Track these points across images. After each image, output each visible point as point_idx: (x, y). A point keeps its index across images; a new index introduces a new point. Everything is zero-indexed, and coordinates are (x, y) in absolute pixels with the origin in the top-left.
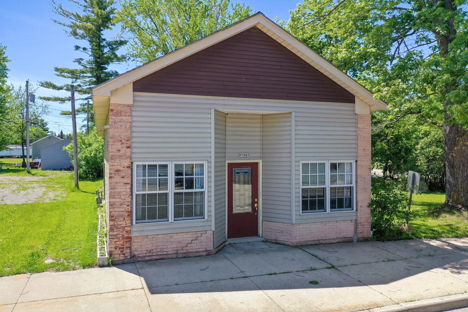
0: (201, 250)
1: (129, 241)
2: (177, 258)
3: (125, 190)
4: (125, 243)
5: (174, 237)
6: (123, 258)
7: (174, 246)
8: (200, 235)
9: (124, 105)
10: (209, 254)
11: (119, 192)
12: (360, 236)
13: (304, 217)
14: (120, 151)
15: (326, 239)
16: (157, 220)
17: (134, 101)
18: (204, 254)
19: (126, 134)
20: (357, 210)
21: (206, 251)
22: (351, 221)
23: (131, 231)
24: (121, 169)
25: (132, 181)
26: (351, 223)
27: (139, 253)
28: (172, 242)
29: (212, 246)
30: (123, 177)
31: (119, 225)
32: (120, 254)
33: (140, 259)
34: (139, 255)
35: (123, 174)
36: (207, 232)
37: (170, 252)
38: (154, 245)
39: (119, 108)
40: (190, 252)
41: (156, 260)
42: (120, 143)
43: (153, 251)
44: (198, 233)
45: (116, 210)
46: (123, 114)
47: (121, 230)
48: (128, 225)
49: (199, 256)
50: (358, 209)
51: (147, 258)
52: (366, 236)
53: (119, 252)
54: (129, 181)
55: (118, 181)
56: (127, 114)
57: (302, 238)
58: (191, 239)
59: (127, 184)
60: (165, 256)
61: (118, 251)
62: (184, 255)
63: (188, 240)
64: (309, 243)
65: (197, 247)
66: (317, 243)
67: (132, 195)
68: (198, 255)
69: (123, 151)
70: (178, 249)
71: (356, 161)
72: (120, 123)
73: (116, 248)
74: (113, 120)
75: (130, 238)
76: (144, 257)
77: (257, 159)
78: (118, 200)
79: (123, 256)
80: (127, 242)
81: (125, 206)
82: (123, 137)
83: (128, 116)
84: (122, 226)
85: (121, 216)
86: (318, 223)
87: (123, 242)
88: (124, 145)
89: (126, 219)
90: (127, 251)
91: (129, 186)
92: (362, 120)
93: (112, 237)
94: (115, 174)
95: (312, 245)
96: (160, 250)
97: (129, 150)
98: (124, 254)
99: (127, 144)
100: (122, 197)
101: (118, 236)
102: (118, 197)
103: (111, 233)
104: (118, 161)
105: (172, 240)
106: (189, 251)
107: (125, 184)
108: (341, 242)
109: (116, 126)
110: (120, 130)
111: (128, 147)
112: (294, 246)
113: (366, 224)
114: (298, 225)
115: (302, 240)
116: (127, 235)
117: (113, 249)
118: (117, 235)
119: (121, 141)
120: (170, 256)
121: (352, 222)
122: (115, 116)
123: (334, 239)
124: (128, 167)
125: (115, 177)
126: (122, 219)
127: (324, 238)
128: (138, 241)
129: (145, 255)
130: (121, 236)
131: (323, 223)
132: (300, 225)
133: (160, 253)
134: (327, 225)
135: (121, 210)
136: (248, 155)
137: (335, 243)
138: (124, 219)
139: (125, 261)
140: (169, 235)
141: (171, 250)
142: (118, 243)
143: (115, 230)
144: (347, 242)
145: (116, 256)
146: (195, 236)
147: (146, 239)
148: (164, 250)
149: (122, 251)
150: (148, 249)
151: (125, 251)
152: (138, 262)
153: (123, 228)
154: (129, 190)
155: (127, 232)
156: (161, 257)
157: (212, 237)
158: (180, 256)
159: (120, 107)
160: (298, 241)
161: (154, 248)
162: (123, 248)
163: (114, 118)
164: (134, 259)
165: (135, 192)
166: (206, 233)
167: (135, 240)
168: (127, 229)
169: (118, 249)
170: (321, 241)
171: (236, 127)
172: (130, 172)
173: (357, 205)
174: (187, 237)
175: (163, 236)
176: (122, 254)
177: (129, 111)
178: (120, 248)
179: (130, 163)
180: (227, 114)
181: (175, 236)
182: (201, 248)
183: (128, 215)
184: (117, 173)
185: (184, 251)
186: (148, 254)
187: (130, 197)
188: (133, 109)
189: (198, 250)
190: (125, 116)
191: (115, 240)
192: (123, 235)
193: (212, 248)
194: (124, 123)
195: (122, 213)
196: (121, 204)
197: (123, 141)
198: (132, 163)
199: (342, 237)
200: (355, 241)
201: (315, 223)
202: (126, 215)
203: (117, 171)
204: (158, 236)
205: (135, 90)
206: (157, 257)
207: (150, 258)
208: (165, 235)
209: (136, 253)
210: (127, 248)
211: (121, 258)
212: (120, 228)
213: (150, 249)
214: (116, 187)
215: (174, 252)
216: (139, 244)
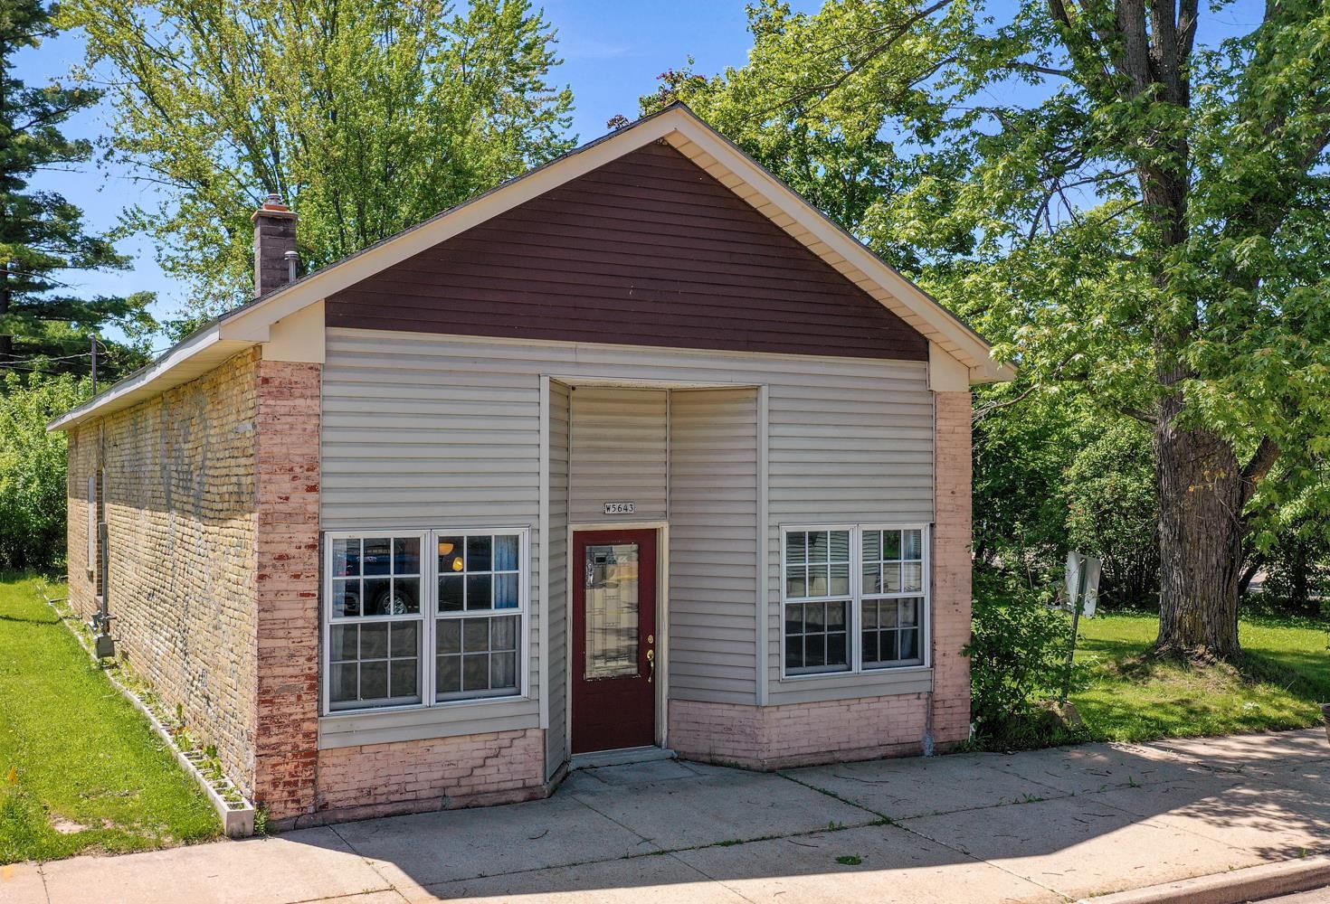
0: (510, 785)
1: (311, 763)
2: (444, 808)
3: (301, 613)
4: (300, 768)
5: (436, 749)
6: (294, 813)
7: (437, 775)
8: (507, 743)
9: (300, 366)
10: (532, 797)
11: (286, 620)
12: (942, 737)
13: (792, 687)
14: (287, 499)
15: (851, 749)
16: (389, 700)
17: (328, 353)
18: (520, 796)
19: (305, 451)
20: (932, 666)
21: (525, 787)
22: (916, 696)
23: (317, 733)
24: (293, 551)
25: (321, 588)
26: (917, 702)
27: (339, 796)
28: (430, 765)
29: (540, 772)
30: (297, 576)
31: (283, 715)
32: (286, 802)
33: (340, 816)
34: (339, 804)
35: (296, 567)
36: (528, 733)
37: (424, 794)
38: (380, 773)
39: (287, 373)
40: (479, 793)
41: (387, 816)
42: (287, 477)
43: (376, 792)
44: (501, 736)
45: (278, 671)
46: (297, 392)
47: (290, 730)
48: (309, 716)
49: (507, 803)
50: (937, 662)
51: (362, 812)
52: (956, 737)
53: (285, 794)
54: (313, 588)
55: (282, 586)
56: (308, 392)
57: (785, 745)
58: (482, 754)
59: (308, 595)
60: (410, 806)
61: (279, 793)
62: (466, 801)
63: (473, 759)
64: (806, 761)
65: (501, 777)
66: (826, 759)
67: (320, 627)
68: (503, 799)
69: (296, 500)
70: (448, 783)
71: (932, 526)
72: (290, 419)
73: (275, 784)
74: (269, 410)
75: (315, 753)
76: (353, 807)
77: (655, 520)
78: (283, 643)
79: (294, 805)
80: (305, 765)
81: (302, 660)
82: (299, 459)
83: (312, 397)
84: (293, 717)
85: (289, 689)
86: (830, 704)
87: (296, 767)
88: (300, 483)
89: (304, 697)
90: (305, 791)
91: (313, 602)
92: (948, 409)
93: (263, 753)
94: (274, 566)
95: (813, 765)
96: (395, 788)
97: (312, 496)
98: (298, 801)
99: (308, 478)
100: (295, 633)
101: (283, 748)
102: (281, 633)
103: (264, 740)
104: (282, 527)
105: (430, 758)
106: (477, 788)
107: (302, 595)
108: (891, 757)
109: (279, 427)
110: (288, 440)
111: (312, 489)
112: (765, 769)
113: (958, 702)
114: (775, 709)
115: (785, 753)
116: (306, 746)
117: (267, 787)
118: (279, 744)
119: (291, 470)
120: (426, 805)
121: (919, 698)
122: (276, 398)
123: (872, 748)
124: (312, 547)
125: (275, 576)
126: (293, 699)
127: (844, 746)
128: (335, 761)
129: (353, 802)
130: (289, 748)
131: (842, 703)
132: (781, 708)
133: (397, 797)
134: (853, 708)
135: (290, 671)
136: (629, 508)
137: (874, 759)
138: (299, 697)
139: (301, 821)
140: (421, 744)
141: (427, 785)
142: (282, 768)
143: (274, 730)
144: (906, 755)
145: (275, 806)
146: (495, 745)
147: (359, 758)
148: (409, 787)
149: (292, 793)
150: (362, 785)
151: (300, 793)
152: (338, 822)
153: (297, 724)
154: (313, 614)
155: (307, 735)
156: (400, 807)
157: (541, 748)
158: (454, 803)
159: (288, 371)
160: (774, 754)
161: (380, 781)
162: (295, 783)
163: (271, 402)
164: (326, 814)
165: (330, 619)
166: (524, 736)
167: (327, 761)
168: (307, 726)
169: (281, 788)
170: (837, 755)
171: (596, 426)
172: (315, 560)
173: (933, 650)
174: (473, 750)
175: (404, 746)
176: (293, 801)
177: (315, 382)
178: (287, 784)
179: (317, 536)
180: (574, 389)
181: (439, 748)
182: (512, 780)
183: (311, 687)
184: (279, 564)
185: (464, 790)
186: (362, 801)
187: (316, 632)
188: (325, 376)
189: (503, 786)
190: (302, 396)
191: (275, 760)
192: (295, 746)
193: (540, 781)
194: (301, 419)
195: (292, 681)
196: (292, 656)
197: (297, 470)
198: (322, 534)
199: (892, 741)
200: (927, 752)
201: (822, 704)
202: (305, 686)
203: (281, 558)
204: (393, 747)
205: (331, 322)
206: (389, 809)
207: (369, 811)
208: (410, 744)
209: (329, 797)
210: (305, 782)
211: (290, 813)
212: (288, 726)
213: (367, 785)
214: (277, 604)
215: (437, 792)
216: (340, 770)
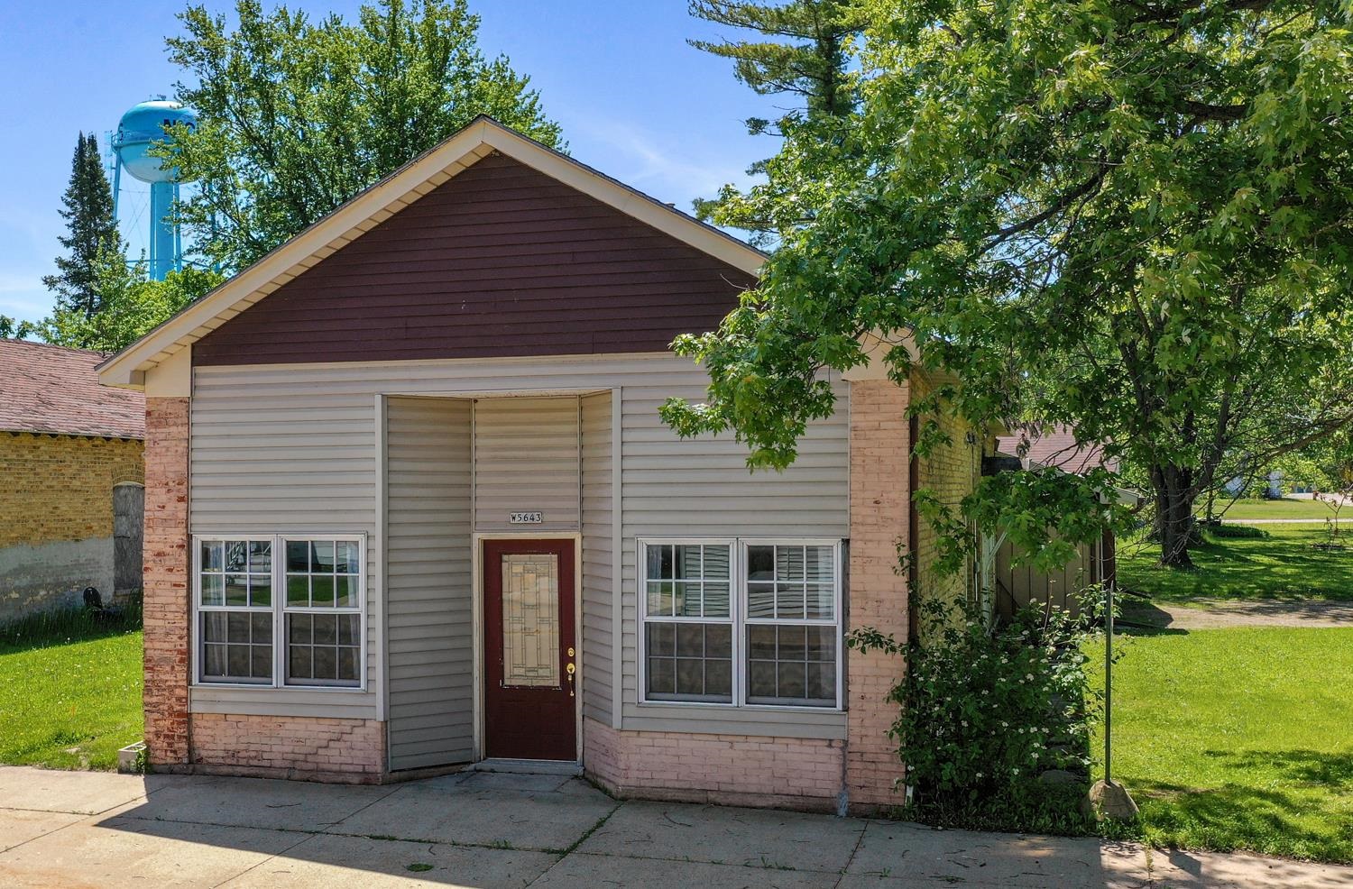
0: (351, 768)
1: (184, 722)
2: (289, 779)
3: (174, 600)
4: (175, 725)
5: (287, 726)
6: (172, 761)
7: (289, 749)
8: (348, 729)
9: (173, 400)
11: (164, 605)
12: (860, 797)
13: (651, 713)
14: (164, 507)
15: (734, 792)
16: (250, 679)
17: (193, 388)
19: (177, 468)
20: (846, 709)
21: (364, 772)
22: (826, 743)
23: (187, 698)
24: (168, 550)
25: (189, 581)
26: (828, 750)
27: (211, 753)
28: (282, 739)
30: (170, 570)
31: (161, 680)
32: (166, 751)
33: (208, 770)
34: (210, 760)
35: (170, 562)
36: (368, 723)
37: (277, 763)
38: (242, 740)
39: (164, 407)
40: (323, 770)
41: (243, 776)
42: (164, 490)
43: (240, 755)
44: (344, 722)
45: (157, 645)
46: (171, 421)
47: (166, 693)
48: (180, 683)
50: (850, 705)
51: (225, 770)
52: (885, 800)
53: (165, 744)
54: (183, 579)
55: (160, 577)
56: (179, 421)
57: (647, 775)
58: (326, 736)
59: (179, 586)
60: (263, 771)
61: (161, 743)
62: (307, 775)
63: (320, 739)
64: (669, 796)
65: (342, 760)
66: (696, 797)
67: (189, 612)
69: (170, 507)
70: (297, 757)
71: (846, 542)
72: (165, 443)
73: (157, 734)
74: (151, 437)
75: (189, 715)
76: (221, 765)
77: (565, 530)
78: (160, 623)
79: (172, 755)
80: (179, 723)
81: (175, 638)
82: (171, 475)
83: (182, 425)
84: (168, 683)
85: (166, 660)
87: (172, 724)
88: (173, 495)
89: (177, 668)
90: (180, 745)
91: (183, 592)
92: (868, 401)
93: (150, 708)
94: (154, 561)
95: (680, 802)
96: (253, 754)
97: (183, 505)
98: (175, 752)
99: (179, 491)
100: (170, 616)
101: (161, 707)
102: (159, 615)
103: (147, 699)
104: (160, 530)
105: (282, 733)
106: (321, 766)
107: (175, 585)
108: (787, 809)
109: (158, 450)
110: (164, 461)
111: (181, 499)
112: (619, 796)
113: (886, 758)
115: (648, 784)
116: (179, 708)
117: (151, 736)
118: (158, 704)
119: (167, 484)
120: (274, 773)
121: (830, 746)
122: (156, 427)
123: (760, 795)
124: (182, 546)
125: (155, 569)
126: (168, 668)
127: (723, 788)
128: (207, 725)
129: (221, 761)
130: (166, 707)
131: (722, 738)
133: (255, 762)
134: (736, 746)
135: (166, 646)
136: (536, 518)
137: (763, 808)
138: (173, 668)
139: (176, 769)
140: (274, 719)
141: (279, 756)
142: (161, 723)
143: (155, 692)
145: (158, 753)
146: (337, 729)
147: (223, 724)
148: (265, 756)
149: (170, 745)
150: (228, 747)
151: (176, 745)
152: (204, 774)
153: (172, 689)
154: (182, 601)
155: (179, 699)
156: (254, 771)
157: (379, 739)
158: (297, 775)
159: (165, 404)
160: (632, 782)
161: (242, 747)
162: (173, 737)
163: (153, 431)
164: (198, 766)
165: (198, 607)
166: (364, 725)
167: (198, 723)
168: (179, 692)
169: (162, 738)
170: (712, 796)
171: (501, 437)
172: (184, 558)
175: (259, 719)
176: (171, 751)
177: (184, 412)
178: (166, 736)
179: (184, 538)
180: (476, 401)
181: (290, 725)
182: (352, 764)
183: (182, 661)
184: (157, 559)
185: (310, 766)
186: (229, 761)
187: (185, 616)
188: (195, 407)
190: (175, 424)
191: (156, 716)
192: (171, 707)
193: (379, 769)
194: (174, 442)
195: (168, 654)
196: (168, 634)
197: (171, 484)
198: (190, 537)
199: (793, 791)
200: (842, 812)
202: (177, 659)
203: (159, 554)
204: (251, 719)
205: (196, 361)
206: (245, 771)
207: (230, 770)
208: (265, 719)
209: (204, 753)
210: (180, 737)
211: (170, 761)
212: (164, 690)
213: (231, 747)
214: (158, 592)
215: (287, 764)
216: (209, 732)
